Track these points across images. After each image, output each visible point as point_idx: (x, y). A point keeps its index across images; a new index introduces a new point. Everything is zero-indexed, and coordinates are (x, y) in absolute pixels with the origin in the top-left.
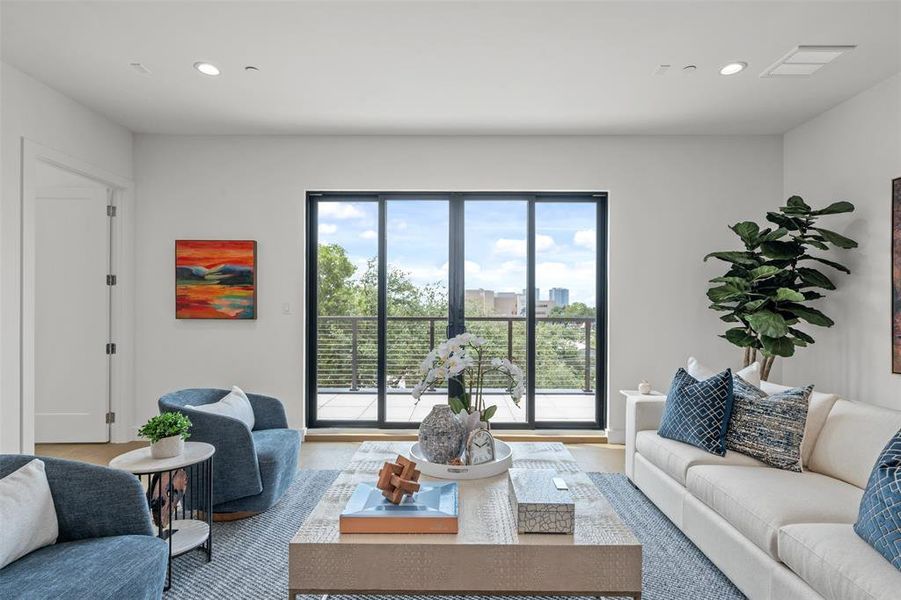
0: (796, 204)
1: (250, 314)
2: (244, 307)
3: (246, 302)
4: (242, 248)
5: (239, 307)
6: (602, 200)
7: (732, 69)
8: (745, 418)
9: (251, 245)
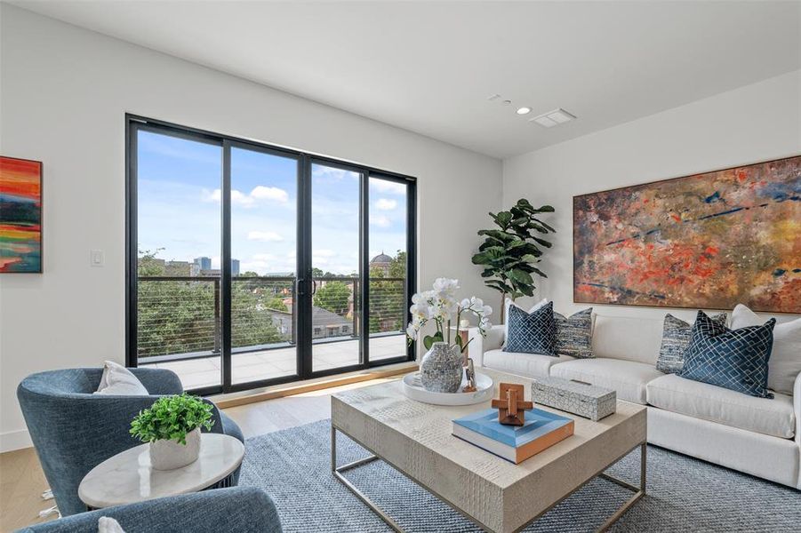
0: (523, 203)
1: (32, 265)
2: (21, 256)
3: (25, 249)
4: (19, 170)
5: (11, 255)
6: (411, 184)
7: (523, 111)
8: (563, 331)
9: (35, 168)
